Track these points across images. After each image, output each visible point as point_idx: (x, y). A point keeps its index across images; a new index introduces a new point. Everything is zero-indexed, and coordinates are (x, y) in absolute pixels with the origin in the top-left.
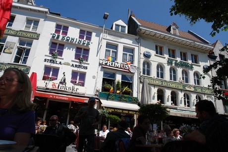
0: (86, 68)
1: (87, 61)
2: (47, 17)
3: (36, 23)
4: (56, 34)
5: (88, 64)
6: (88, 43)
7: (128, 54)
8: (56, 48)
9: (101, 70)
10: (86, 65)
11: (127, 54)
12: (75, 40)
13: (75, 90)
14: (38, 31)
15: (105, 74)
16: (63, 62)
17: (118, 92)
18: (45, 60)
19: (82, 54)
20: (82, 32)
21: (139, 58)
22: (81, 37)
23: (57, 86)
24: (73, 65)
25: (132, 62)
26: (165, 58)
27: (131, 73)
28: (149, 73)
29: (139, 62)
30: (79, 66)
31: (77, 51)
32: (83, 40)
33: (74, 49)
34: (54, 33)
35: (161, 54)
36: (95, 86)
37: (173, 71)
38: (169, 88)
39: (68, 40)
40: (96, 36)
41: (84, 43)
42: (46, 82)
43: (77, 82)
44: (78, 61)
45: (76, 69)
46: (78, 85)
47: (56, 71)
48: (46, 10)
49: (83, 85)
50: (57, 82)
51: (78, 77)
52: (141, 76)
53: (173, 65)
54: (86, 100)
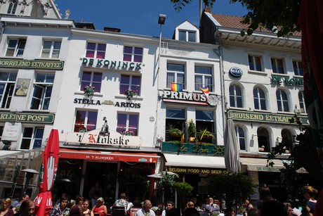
0: (139, 106)
1: (139, 94)
2: (72, 33)
3: (58, 44)
4: (88, 59)
5: (141, 99)
6: (138, 66)
7: (204, 75)
8: (91, 79)
9: (162, 107)
10: (137, 102)
11: (201, 77)
12: (117, 65)
13: (124, 142)
14: (61, 58)
15: (169, 112)
16: (102, 100)
17: (192, 139)
18: (76, 101)
19: (130, 85)
20: (127, 50)
21: (222, 80)
22: (127, 58)
23: (96, 138)
24: (117, 104)
25: (211, 88)
26: (266, 75)
27: (211, 106)
28: (240, 104)
29: (222, 86)
30: (128, 105)
31: (122, 81)
32: (129, 63)
33: (118, 79)
34: (85, 57)
35: (259, 68)
36: (155, 133)
37: (283, 95)
38: (277, 125)
39: (106, 66)
40: (150, 53)
41: (131, 68)
42: (79, 134)
43: (127, 130)
44: (125, 96)
45: (122, 109)
46: (128, 134)
47: (93, 115)
48: (70, 23)
49: (136, 133)
50: (96, 133)
51: (128, 122)
52: (228, 110)
53: (282, 85)
54: (141, 158)
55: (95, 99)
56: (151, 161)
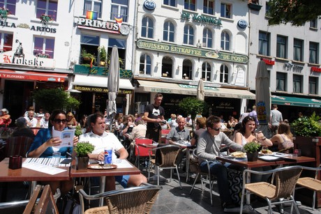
0: (55, 31)
1: (55, 20)
5: (57, 25)
7: (120, 5)
8: (5, 1)
9: (77, 33)
10: (53, 27)
11: (117, 7)
13: (39, 64)
15: (84, 38)
16: (17, 23)
17: (102, 63)
19: (47, 10)
21: (136, 12)
23: (11, 59)
24: (33, 28)
25: (125, 19)
26: (177, 10)
27: (123, 35)
28: (151, 35)
29: (136, 17)
30: (44, 29)
31: (38, 6)
33: (33, 3)
35: (173, 4)
36: (69, 57)
37: (189, 30)
38: (180, 55)
43: (44, 53)
45: (38, 33)
46: (44, 56)
49: (51, 56)
51: (44, 45)
52: (138, 40)
53: (191, 20)
54: (50, 77)
55: (10, 22)
56: (59, 80)
